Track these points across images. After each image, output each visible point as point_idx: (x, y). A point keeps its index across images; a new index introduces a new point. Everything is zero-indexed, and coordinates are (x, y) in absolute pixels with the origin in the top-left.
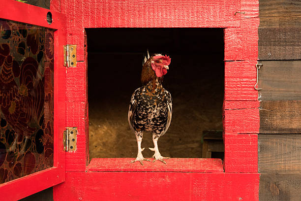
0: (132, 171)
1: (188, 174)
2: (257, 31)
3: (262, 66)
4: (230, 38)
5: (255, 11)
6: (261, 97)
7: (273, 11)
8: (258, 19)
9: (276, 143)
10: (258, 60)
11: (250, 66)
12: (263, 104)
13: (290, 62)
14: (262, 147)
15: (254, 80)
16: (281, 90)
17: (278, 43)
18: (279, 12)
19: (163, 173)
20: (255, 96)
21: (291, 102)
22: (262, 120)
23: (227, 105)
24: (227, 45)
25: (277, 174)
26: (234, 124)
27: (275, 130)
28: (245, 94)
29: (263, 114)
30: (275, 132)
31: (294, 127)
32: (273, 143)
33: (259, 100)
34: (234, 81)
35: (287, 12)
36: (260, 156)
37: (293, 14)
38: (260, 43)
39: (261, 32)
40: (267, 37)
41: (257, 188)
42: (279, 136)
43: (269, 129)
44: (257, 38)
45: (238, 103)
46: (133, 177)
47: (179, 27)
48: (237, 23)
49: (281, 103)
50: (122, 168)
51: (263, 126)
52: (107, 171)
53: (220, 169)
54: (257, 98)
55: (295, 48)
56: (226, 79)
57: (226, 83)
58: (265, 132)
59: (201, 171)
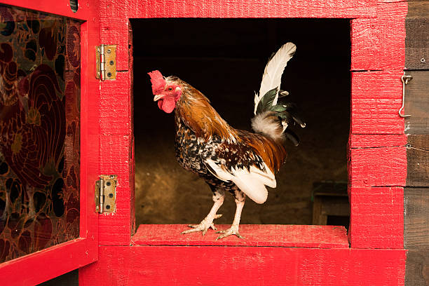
0: (203, 244)
1: (291, 249)
2: (403, 23)
3: (411, 78)
4: (361, 35)
6: (408, 128)
8: (405, 5)
10: (405, 70)
11: (393, 79)
12: (412, 140)
14: (410, 209)
15: (399, 101)
19: (253, 248)
20: (399, 127)
22: (410, 166)
23: (354, 141)
24: (355, 45)
26: (366, 171)
28: (384, 124)
29: (412, 156)
33: (406, 132)
34: (367, 104)
36: (407, 222)
38: (409, 43)
39: (410, 25)
40: (418, 32)
41: (403, 273)
43: (422, 179)
44: (402, 35)
45: (373, 138)
46: (204, 254)
47: (280, 16)
48: (372, 11)
50: (188, 239)
51: (411, 177)
52: (165, 244)
53: (344, 243)
54: (402, 130)
56: (353, 100)
57: (354, 106)
58: (416, 184)
59: (312, 246)
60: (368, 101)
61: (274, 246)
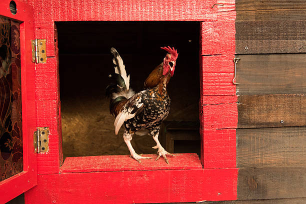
0: (108, 170)
1: (166, 171)
2: (234, 24)
3: (240, 60)
4: (208, 31)
5: (231, 4)
6: (238, 91)
7: (249, 5)
8: (235, 13)
9: (254, 137)
10: (235, 55)
11: (227, 61)
12: (241, 99)
13: (267, 56)
14: (239, 142)
15: (232, 74)
16: (258, 83)
17: (255, 36)
18: (255, 6)
19: (141, 172)
20: (232, 91)
21: (268, 96)
22: (240, 116)
23: (205, 101)
24: (204, 39)
25: (255, 169)
26: (213, 119)
27: (253, 124)
28: (223, 89)
29: (241, 109)
30: (253, 127)
31: (271, 121)
32: (250, 137)
33: (237, 94)
34: (212, 76)
35: (263, 6)
36: (238, 150)
37: (269, 8)
38: (238, 37)
39: (238, 26)
40: (243, 30)
41: (236, 183)
42: (256, 130)
43: (247, 124)
44: (234, 32)
45: (216, 98)
46: (109, 177)
47: (155, 20)
48: (214, 16)
49: (258, 97)
50: (98, 168)
51: (241, 121)
52: (83, 171)
53: (200, 166)
54: (235, 92)
55: (271, 42)
56: (204, 74)
57: (204, 78)
58: (244, 127)
59: (180, 168)
60: (213, 74)
61: (155, 170)
